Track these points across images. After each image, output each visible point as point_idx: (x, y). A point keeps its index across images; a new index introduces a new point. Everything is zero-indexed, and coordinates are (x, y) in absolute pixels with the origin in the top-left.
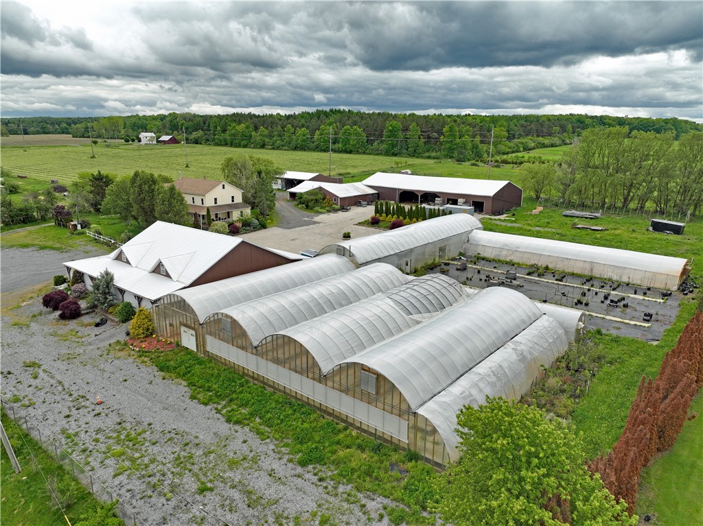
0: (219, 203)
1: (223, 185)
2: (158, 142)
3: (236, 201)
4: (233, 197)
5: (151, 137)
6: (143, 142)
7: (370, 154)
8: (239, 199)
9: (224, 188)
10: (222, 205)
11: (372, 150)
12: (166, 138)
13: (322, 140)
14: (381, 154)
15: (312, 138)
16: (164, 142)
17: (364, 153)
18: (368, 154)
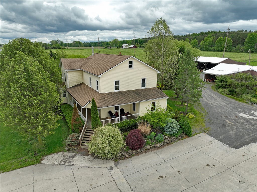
0: (122, 88)
1: (131, 62)
2: (129, 47)
3: (148, 85)
4: (144, 80)
5: (127, 46)
6: (124, 47)
7: (234, 52)
8: (152, 83)
9: (131, 66)
10: (126, 92)
11: (236, 50)
12: (132, 46)
13: (205, 45)
14: (242, 52)
15: (198, 45)
16: (131, 47)
17: (230, 51)
18: (232, 52)
